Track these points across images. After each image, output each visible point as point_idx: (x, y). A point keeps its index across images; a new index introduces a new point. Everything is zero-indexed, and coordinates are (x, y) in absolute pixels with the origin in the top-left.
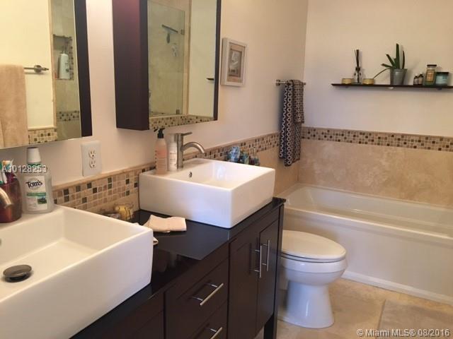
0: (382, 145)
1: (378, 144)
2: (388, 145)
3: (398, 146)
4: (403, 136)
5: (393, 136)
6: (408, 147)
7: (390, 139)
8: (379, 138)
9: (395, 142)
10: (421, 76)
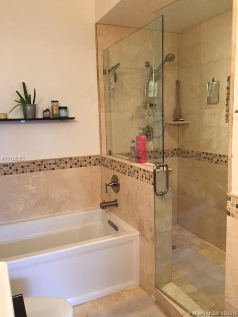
0: (26, 172)
1: (23, 172)
2: (31, 171)
3: (40, 170)
4: (42, 161)
5: (34, 163)
6: (48, 170)
7: (32, 166)
8: (22, 167)
9: (37, 168)
10: (48, 110)
